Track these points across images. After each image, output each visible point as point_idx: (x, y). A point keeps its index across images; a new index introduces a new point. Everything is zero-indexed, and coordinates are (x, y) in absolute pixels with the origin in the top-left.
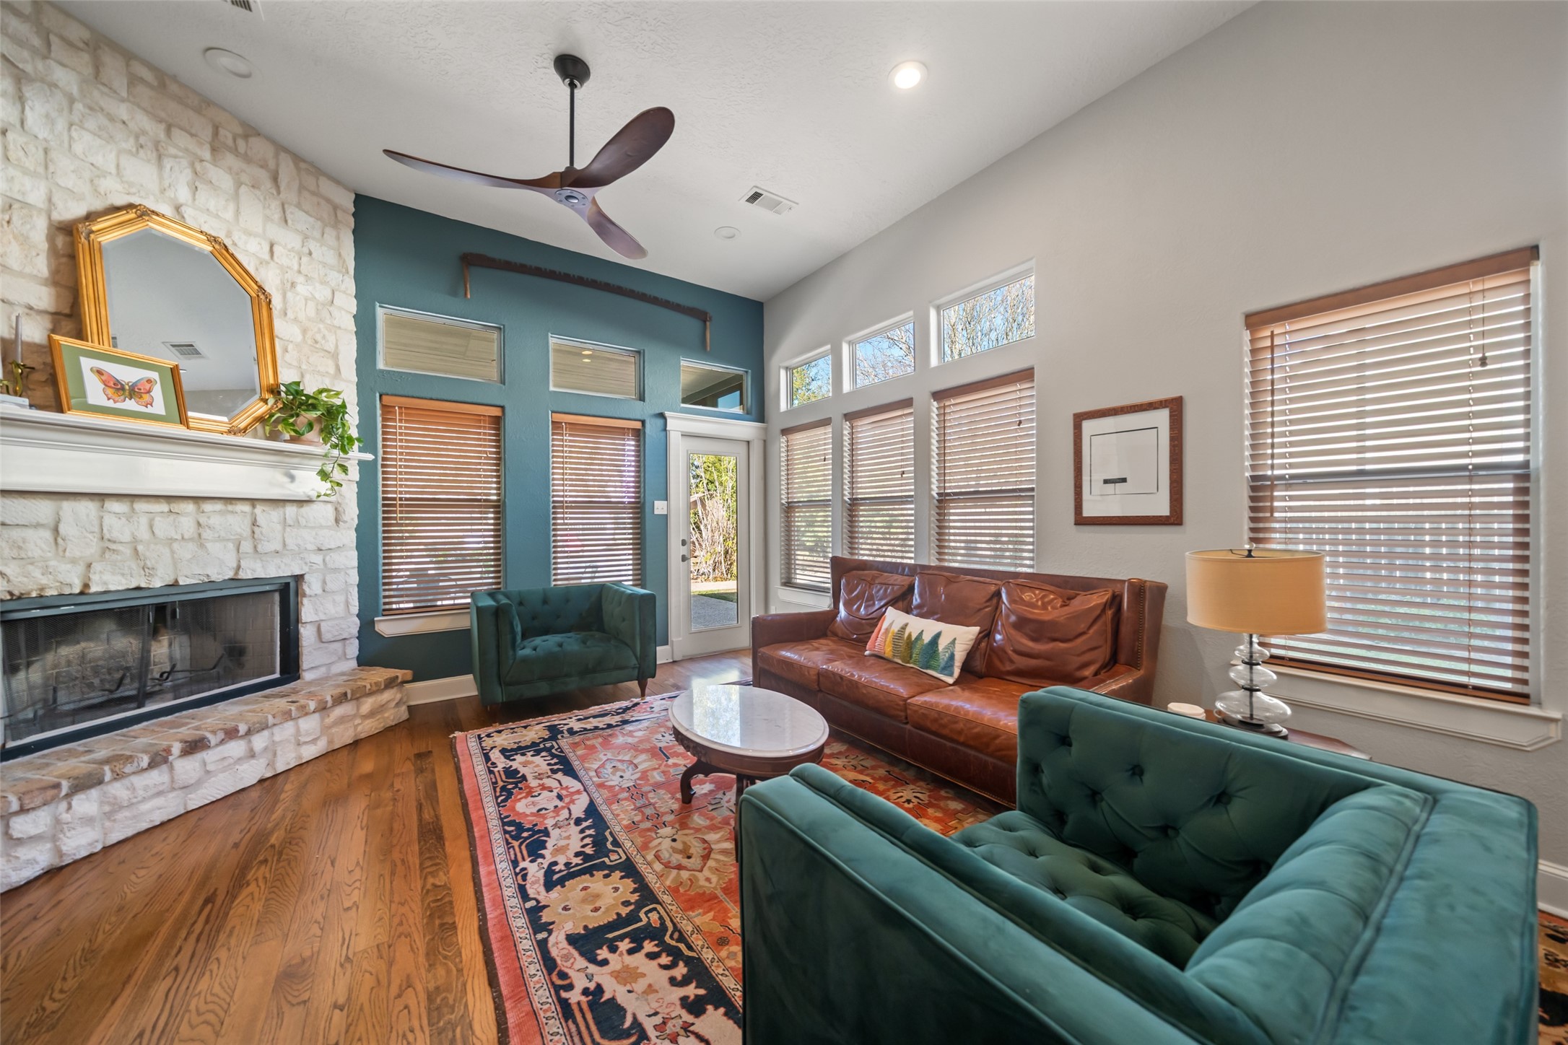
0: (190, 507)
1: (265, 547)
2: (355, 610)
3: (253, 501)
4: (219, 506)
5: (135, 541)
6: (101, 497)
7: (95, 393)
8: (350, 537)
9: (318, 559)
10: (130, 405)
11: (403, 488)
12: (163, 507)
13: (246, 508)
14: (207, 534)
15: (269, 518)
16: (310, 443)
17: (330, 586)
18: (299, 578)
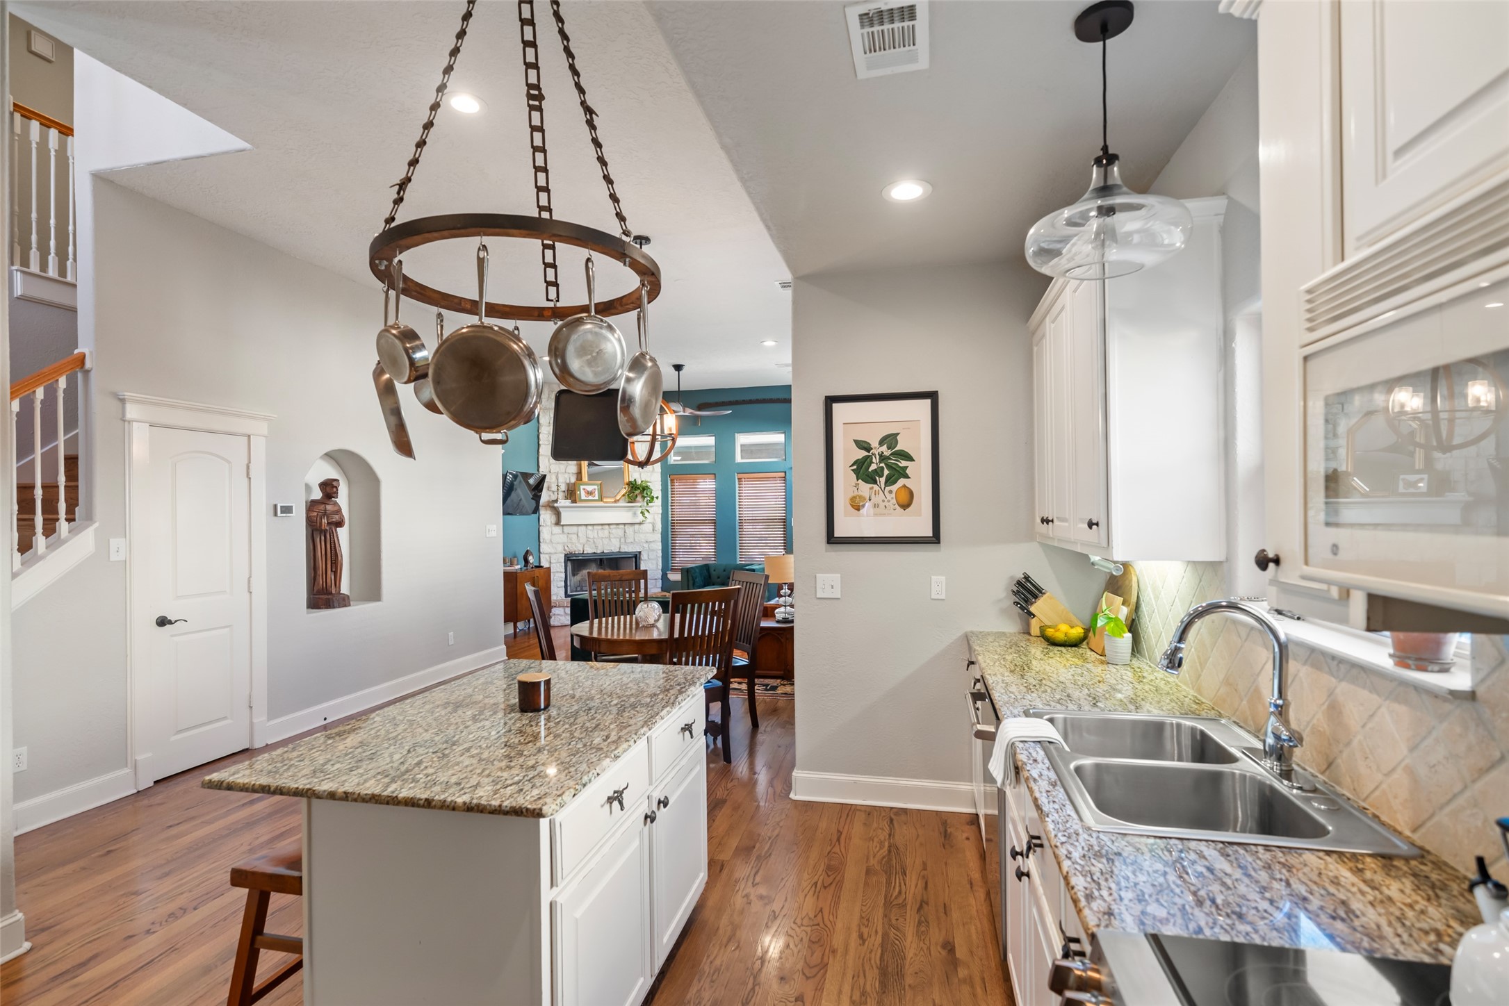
0: (607, 527)
1: (629, 540)
2: (660, 568)
3: (625, 524)
4: (615, 526)
5: (594, 538)
6: (586, 525)
7: (583, 496)
8: (658, 537)
9: (646, 545)
10: (590, 498)
11: (679, 514)
12: (600, 527)
13: (623, 526)
14: (611, 536)
15: (629, 530)
16: (639, 502)
17: (651, 557)
18: (640, 552)
